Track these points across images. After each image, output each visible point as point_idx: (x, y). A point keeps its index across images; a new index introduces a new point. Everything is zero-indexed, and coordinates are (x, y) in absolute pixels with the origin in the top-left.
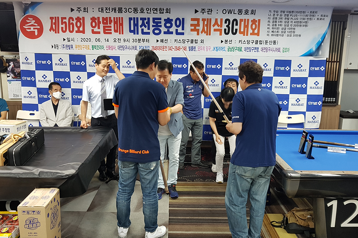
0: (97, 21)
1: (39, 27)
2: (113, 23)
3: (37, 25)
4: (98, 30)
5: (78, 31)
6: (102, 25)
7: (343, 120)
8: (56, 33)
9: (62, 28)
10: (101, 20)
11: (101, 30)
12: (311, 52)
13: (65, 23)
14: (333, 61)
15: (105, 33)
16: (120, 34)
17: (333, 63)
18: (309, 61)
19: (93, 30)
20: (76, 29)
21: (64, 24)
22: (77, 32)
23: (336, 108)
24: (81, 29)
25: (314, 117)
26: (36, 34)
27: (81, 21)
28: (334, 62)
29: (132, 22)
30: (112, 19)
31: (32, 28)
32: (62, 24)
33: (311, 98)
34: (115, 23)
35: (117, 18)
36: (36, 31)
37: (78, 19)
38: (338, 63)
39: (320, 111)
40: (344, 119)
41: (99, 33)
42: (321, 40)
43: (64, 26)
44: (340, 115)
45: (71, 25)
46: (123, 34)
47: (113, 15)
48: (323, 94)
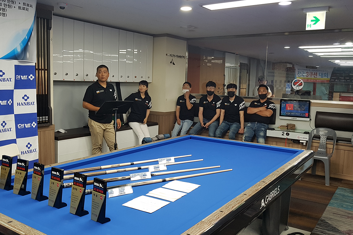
7: (58, 143)
12: (16, 53)
14: (40, 68)
17: (40, 71)
18: (14, 66)
23: (50, 129)
25: (29, 145)
28: (42, 70)
33: (20, 119)
38: (46, 71)
39: (36, 136)
40: (58, 141)
42: (27, 38)
44: (55, 137)
48: (37, 112)
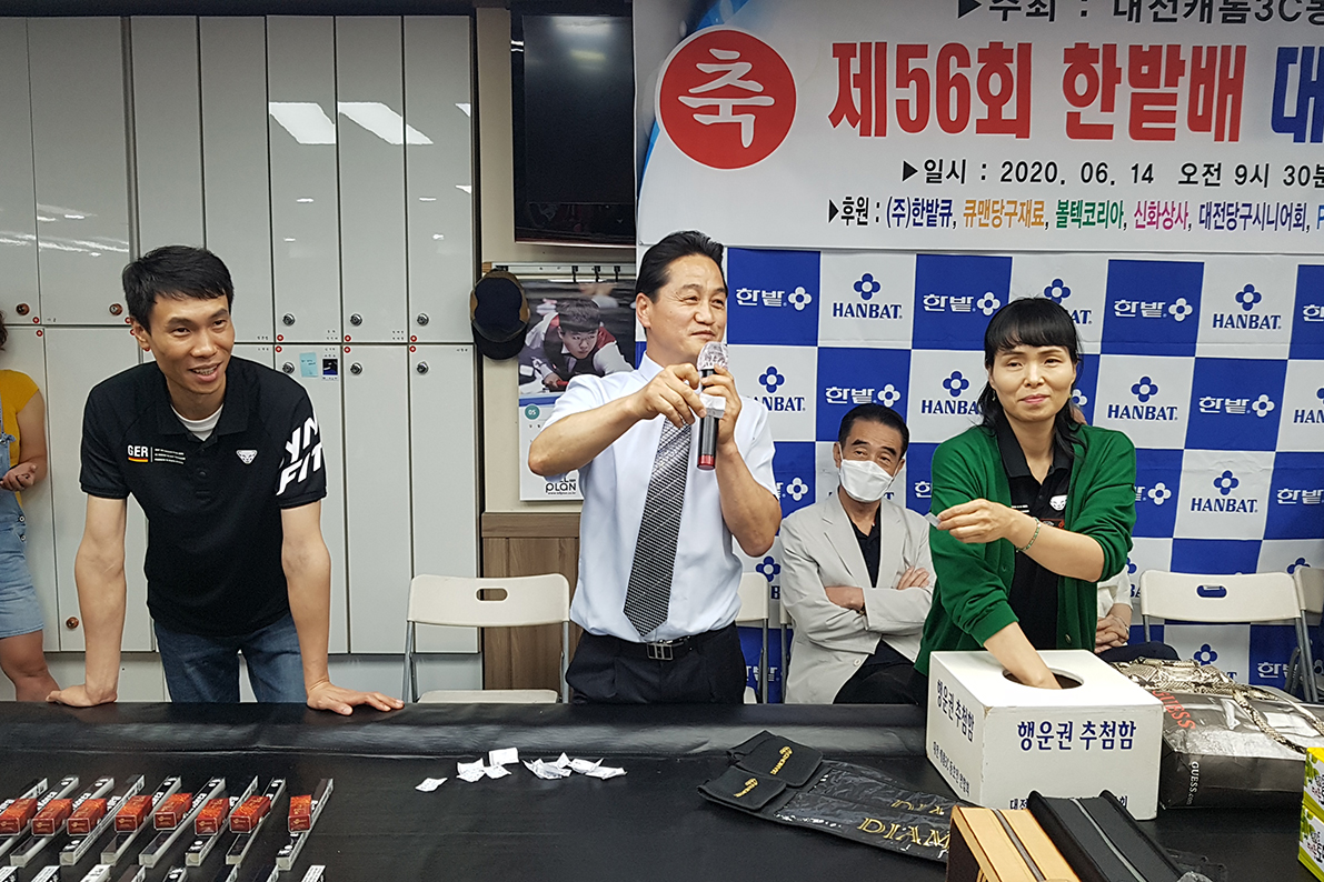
0: (1098, 67)
1: (769, 101)
2: (1184, 82)
3: (757, 87)
4: (1104, 119)
5: (991, 125)
6: (1124, 92)
8: (865, 132)
9: (902, 106)
10: (1123, 62)
11: (1120, 118)
13: (921, 76)
15: (1137, 132)
16: (1219, 137)
19: (1073, 119)
20: (979, 110)
21: (913, 83)
22: (982, 127)
24: (1009, 111)
26: (747, 139)
27: (1013, 67)
29: (1294, 71)
30: (1186, 55)
31: (726, 105)
32: (902, 82)
34: (1201, 77)
35: (1212, 50)
36: (748, 123)
37: (995, 57)
41: (1105, 132)
43: (910, 93)
45: (954, 91)
46: (1234, 137)
47: (1190, 34)
